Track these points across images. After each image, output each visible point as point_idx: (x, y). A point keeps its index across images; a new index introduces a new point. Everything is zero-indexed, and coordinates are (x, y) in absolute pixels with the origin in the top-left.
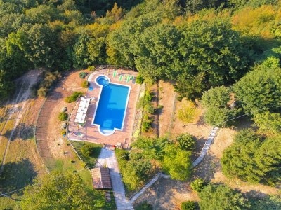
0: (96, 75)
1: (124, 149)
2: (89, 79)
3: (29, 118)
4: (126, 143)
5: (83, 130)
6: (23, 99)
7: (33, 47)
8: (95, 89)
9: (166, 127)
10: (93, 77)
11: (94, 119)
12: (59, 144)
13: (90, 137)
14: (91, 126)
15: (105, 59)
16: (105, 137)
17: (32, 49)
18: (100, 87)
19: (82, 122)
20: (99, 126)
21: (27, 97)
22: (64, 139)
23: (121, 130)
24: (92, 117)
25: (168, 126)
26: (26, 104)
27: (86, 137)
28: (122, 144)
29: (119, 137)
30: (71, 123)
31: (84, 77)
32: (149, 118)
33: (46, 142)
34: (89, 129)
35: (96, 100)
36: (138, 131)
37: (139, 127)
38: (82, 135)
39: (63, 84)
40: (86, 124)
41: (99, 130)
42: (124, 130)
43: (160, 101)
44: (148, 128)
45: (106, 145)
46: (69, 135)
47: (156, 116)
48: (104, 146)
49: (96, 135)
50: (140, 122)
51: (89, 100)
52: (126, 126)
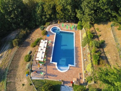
0: (51, 27)
1: (81, 84)
2: (47, 29)
3: (6, 63)
4: (81, 78)
5: (44, 69)
6: (5, 50)
7: (9, 9)
8: (51, 35)
9: (115, 58)
10: (49, 28)
11: (52, 57)
12: (23, 85)
13: (50, 75)
14: (50, 64)
15: (55, 16)
16: (63, 74)
17: (9, 10)
18: (54, 34)
19: (42, 60)
20: (56, 63)
21: (8, 48)
22: (28, 79)
23: (75, 66)
24: (50, 57)
25: (117, 57)
26: (6, 53)
27: (47, 75)
28: (78, 80)
29: (74, 72)
30: (34, 63)
31: (43, 29)
32: (96, 52)
33: (14, 83)
34: (48, 67)
35: (52, 43)
36: (90, 65)
37: (90, 61)
38: (43, 73)
39: (31, 36)
40: (46, 63)
41: (57, 67)
42: (77, 66)
43: (100, 37)
44: (99, 61)
45: (64, 82)
46: (32, 74)
47: (101, 49)
48: (62, 83)
49: (55, 72)
50: (89, 56)
51: (46, 41)
52: (77, 62)
